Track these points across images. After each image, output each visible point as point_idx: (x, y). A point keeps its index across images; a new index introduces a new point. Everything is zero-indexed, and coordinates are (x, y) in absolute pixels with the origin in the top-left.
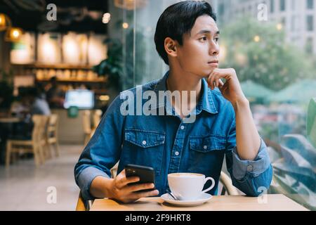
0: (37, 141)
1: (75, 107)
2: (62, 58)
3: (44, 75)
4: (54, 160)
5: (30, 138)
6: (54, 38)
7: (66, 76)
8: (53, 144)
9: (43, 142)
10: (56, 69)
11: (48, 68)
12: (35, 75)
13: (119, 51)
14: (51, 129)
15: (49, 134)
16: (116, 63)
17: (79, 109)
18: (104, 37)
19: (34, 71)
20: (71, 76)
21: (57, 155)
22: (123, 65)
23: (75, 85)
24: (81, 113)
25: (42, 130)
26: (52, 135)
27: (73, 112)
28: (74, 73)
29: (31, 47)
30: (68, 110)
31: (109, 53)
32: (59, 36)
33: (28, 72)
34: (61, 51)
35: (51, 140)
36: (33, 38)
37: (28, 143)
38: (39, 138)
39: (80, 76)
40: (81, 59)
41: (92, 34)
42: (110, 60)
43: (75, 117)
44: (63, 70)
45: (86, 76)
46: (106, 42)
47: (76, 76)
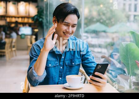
0: (7, 50)
2: (18, 13)
3: (10, 20)
4: (15, 58)
5: (4, 48)
6: (14, 4)
7: (20, 20)
8: (15, 51)
9: (10, 50)
10: (15, 17)
11: (12, 17)
12: (6, 20)
13: (42, 11)
14: (13, 44)
15: (12, 46)
16: (41, 16)
17: (25, 35)
19: (6, 18)
20: (22, 20)
21: (16, 55)
22: (44, 17)
23: (24, 24)
25: (9, 45)
26: (14, 47)
27: (23, 36)
28: (23, 19)
29: (4, 8)
30: (21, 35)
31: (38, 12)
32: (16, 3)
33: (3, 18)
34: (17, 9)
35: (14, 49)
36: (5, 4)
37: (3, 50)
38: (8, 48)
39: (26, 20)
40: (26, 13)
41: (31, 3)
42: (39, 16)
43: (23, 38)
44: (18, 17)
45: (28, 20)
46: (37, 7)
47: (24, 20)
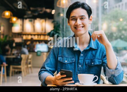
0: (23, 66)
1: (40, 51)
2: (34, 30)
3: (26, 37)
6: (31, 21)
7: (36, 38)
8: (30, 67)
9: (26, 66)
10: (31, 35)
11: (28, 35)
12: (22, 38)
13: (59, 26)
14: (29, 61)
15: (28, 63)
16: (58, 31)
17: (41, 52)
18: (52, 20)
19: (22, 36)
20: (38, 38)
21: (32, 72)
22: (61, 32)
23: (40, 41)
24: (42, 54)
25: (25, 61)
26: (30, 64)
27: (39, 53)
28: (39, 36)
29: (21, 25)
30: (37, 52)
31: (54, 27)
32: (33, 20)
33: (19, 36)
34: (34, 27)
35: (29, 66)
36: (22, 21)
38: (24, 64)
39: (42, 38)
40: (42, 30)
41: (47, 19)
42: (55, 30)
43: (40, 55)
44: (35, 35)
45: (45, 38)
46: (53, 22)
47: (40, 38)
